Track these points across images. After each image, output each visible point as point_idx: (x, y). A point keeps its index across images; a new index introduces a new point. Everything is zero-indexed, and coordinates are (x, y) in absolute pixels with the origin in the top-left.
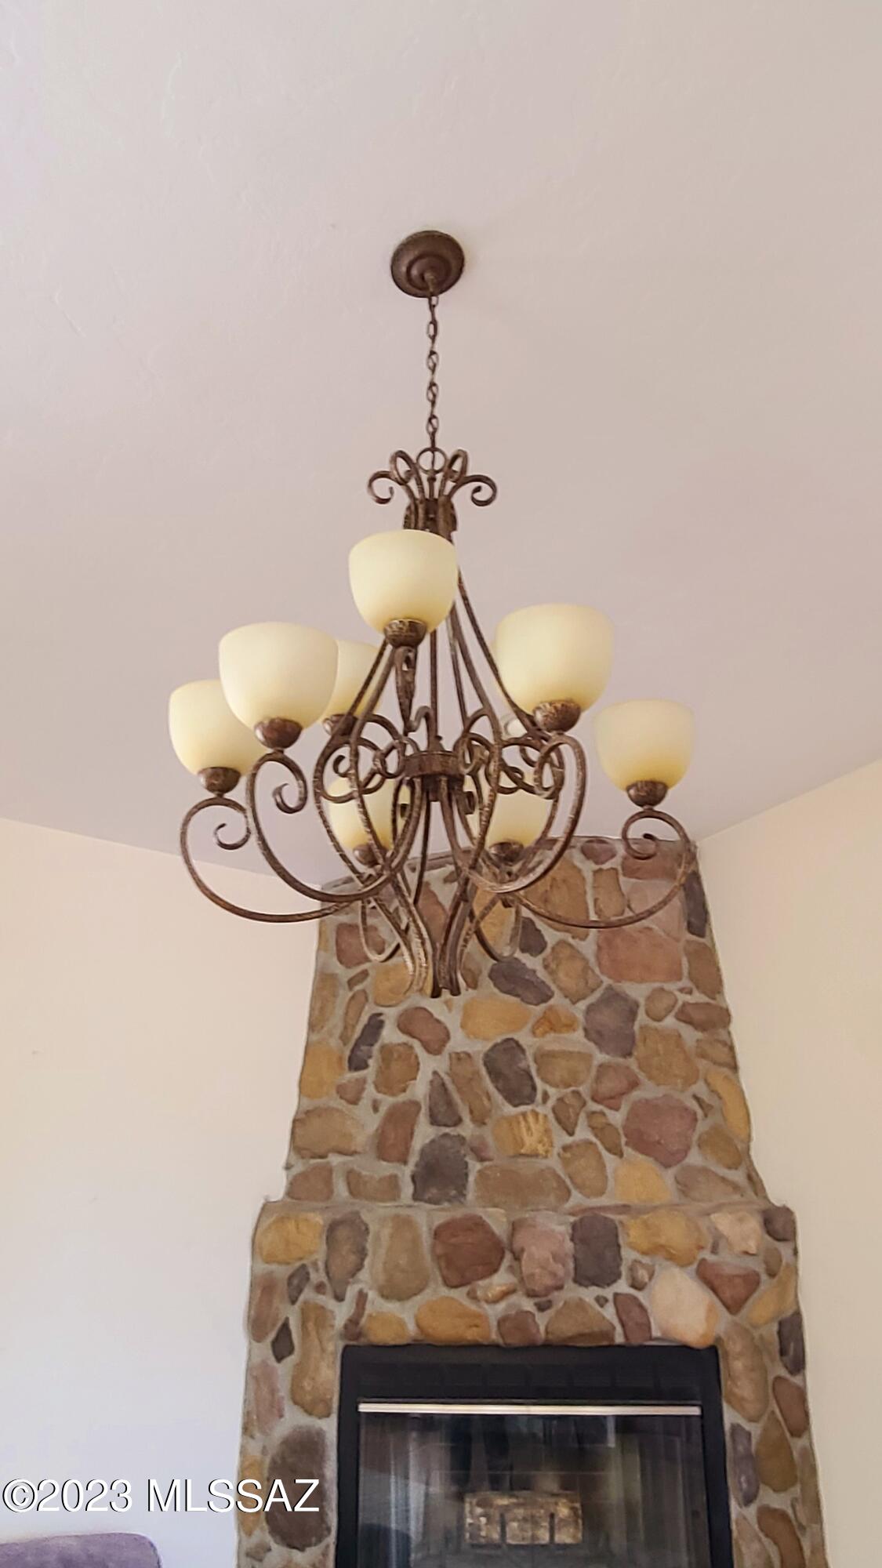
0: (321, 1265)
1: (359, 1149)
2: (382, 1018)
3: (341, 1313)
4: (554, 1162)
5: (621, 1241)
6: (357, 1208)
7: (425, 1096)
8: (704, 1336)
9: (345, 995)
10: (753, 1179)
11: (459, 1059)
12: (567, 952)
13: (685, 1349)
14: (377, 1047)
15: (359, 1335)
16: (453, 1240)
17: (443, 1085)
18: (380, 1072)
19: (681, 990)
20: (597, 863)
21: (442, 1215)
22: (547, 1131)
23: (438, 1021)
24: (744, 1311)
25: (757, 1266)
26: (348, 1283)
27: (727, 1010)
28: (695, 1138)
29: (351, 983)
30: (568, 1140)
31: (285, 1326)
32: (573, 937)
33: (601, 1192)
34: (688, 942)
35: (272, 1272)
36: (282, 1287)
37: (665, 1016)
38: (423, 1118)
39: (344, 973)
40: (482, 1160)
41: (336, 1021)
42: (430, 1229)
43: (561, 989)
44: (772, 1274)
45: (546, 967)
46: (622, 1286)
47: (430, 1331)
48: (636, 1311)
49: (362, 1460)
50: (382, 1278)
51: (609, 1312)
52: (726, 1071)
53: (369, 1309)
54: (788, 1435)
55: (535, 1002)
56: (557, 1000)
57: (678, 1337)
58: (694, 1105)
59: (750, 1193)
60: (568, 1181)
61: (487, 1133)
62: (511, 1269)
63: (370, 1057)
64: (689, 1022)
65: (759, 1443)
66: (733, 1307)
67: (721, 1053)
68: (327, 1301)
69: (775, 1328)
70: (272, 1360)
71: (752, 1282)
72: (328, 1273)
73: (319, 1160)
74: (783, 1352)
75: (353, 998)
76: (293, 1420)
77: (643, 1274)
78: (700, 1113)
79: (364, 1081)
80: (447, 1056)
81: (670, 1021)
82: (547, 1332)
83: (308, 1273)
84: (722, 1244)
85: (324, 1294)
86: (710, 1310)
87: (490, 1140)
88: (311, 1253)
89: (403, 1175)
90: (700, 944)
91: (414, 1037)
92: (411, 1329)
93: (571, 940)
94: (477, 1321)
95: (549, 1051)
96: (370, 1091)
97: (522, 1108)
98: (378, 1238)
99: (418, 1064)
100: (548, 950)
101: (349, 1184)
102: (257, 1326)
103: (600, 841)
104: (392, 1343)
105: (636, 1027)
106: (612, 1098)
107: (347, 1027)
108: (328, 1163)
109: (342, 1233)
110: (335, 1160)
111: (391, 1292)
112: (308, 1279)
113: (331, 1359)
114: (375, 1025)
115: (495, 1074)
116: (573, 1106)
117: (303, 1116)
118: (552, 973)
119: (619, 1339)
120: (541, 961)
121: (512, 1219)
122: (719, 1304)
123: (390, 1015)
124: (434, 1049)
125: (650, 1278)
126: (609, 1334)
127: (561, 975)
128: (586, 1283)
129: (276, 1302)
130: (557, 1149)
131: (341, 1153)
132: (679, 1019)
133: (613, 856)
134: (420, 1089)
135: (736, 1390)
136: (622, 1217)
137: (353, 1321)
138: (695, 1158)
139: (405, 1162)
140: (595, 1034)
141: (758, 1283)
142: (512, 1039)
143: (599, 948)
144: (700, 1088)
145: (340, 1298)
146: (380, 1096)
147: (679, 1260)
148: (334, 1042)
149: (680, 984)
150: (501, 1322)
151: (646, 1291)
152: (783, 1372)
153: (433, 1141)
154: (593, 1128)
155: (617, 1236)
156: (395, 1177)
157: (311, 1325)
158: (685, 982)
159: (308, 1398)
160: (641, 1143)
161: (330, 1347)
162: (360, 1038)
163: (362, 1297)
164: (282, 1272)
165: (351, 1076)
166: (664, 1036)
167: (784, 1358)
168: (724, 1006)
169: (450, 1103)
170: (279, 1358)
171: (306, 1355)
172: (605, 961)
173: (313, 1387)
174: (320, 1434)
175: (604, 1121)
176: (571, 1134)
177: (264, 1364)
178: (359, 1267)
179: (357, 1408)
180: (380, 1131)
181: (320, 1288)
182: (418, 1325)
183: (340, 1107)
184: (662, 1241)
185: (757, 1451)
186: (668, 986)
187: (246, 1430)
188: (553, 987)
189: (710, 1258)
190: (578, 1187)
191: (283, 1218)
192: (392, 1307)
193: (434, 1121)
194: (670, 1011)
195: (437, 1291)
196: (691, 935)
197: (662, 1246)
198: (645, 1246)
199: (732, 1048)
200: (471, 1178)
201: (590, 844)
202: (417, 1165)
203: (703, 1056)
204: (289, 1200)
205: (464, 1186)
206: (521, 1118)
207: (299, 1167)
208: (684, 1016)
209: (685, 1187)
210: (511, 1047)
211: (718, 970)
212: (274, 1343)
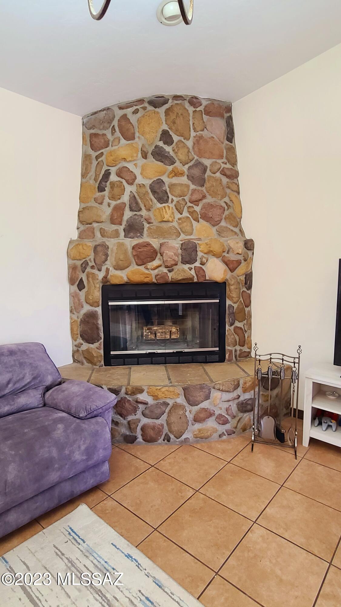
0: (92, 260)
1: (103, 220)
2: (110, 171)
3: (101, 275)
4: (175, 224)
5: (197, 249)
6: (103, 241)
7: (127, 200)
8: (223, 279)
9: (95, 163)
10: (241, 231)
11: (140, 186)
12: (182, 144)
13: (216, 283)
14: (108, 183)
15: (108, 281)
16: (139, 250)
17: (134, 196)
18: (110, 192)
19: (223, 163)
20: (194, 108)
21: (136, 241)
22: (173, 213)
23: (132, 172)
24: (235, 272)
25: (241, 258)
26: (102, 265)
27: (238, 172)
28: (224, 216)
29: (97, 158)
30: (180, 216)
31: (81, 280)
32: (184, 139)
33: (191, 234)
34: (227, 144)
35: (75, 263)
36: (79, 268)
37: (217, 172)
38: (127, 208)
39: (94, 154)
40: (149, 223)
41: (92, 173)
42: (131, 246)
43: (179, 159)
44: (245, 260)
45: (173, 150)
46: (197, 264)
47: (132, 279)
48: (201, 271)
49: (111, 321)
50: (114, 263)
51: (193, 272)
52: (236, 194)
53: (110, 273)
54: (245, 307)
55: (169, 165)
56: (178, 164)
57: (215, 279)
58: (224, 205)
59: (240, 235)
60: (180, 230)
61: (151, 214)
62: (159, 258)
63: (106, 187)
64: (225, 175)
65: (236, 309)
66: (232, 270)
67: (235, 188)
68: (95, 271)
69: (244, 276)
70: (78, 291)
71: (239, 263)
72: (95, 262)
73: (90, 225)
74: (246, 284)
75: (98, 163)
76: (87, 308)
77: (204, 260)
78: (226, 208)
79: (104, 196)
80: (135, 186)
81: (218, 175)
82: (172, 279)
83: (88, 263)
84: (231, 250)
85: (94, 269)
86: (225, 271)
87: (152, 216)
88: (88, 256)
89: (120, 229)
90: (230, 145)
91: (123, 178)
92: (125, 279)
93: (183, 140)
94: (148, 276)
95: (174, 184)
96: (107, 200)
97: (164, 205)
98: (112, 250)
99: (125, 188)
100: (174, 144)
101: (101, 233)
102: (72, 281)
103: (196, 98)
104: (119, 283)
105: (206, 176)
106: (197, 201)
107: (97, 176)
108: (93, 226)
109: (99, 249)
110: (95, 225)
111: (118, 267)
112: (88, 265)
113: (98, 289)
114: (107, 174)
115: (154, 192)
116: (182, 204)
117: (82, 210)
118: (176, 153)
119: (195, 280)
120: (172, 148)
121: (160, 242)
122: (228, 269)
123: (113, 170)
124: (130, 183)
125: (207, 262)
126: (192, 279)
127: (179, 154)
128: (185, 263)
129: (78, 273)
130: (176, 219)
131: (97, 222)
132: (221, 174)
133: (201, 105)
134: (126, 198)
135: (231, 294)
136: (198, 242)
137: (105, 277)
138: (223, 223)
139: (121, 225)
140: (191, 178)
141: (241, 263)
142: (160, 179)
143: (194, 144)
144: (226, 199)
145: (100, 270)
146: (110, 201)
147: (216, 255)
148: (92, 182)
149: (223, 161)
150: (156, 276)
151: (205, 265)
152: (245, 290)
153: (131, 217)
154: (189, 212)
155: (196, 248)
156: (118, 229)
157: (90, 279)
158: (224, 160)
159: (91, 301)
160: (205, 217)
161: (98, 286)
162: (101, 179)
163: (108, 270)
164: (79, 263)
165: (98, 194)
166: (216, 180)
167: (246, 285)
168: (237, 170)
169: (137, 203)
170: (80, 290)
171: (89, 288)
172: (196, 149)
173: (92, 298)
174: (96, 312)
175: (193, 209)
176: (181, 214)
177: (75, 292)
178: (106, 260)
179: (108, 304)
180: (111, 214)
181: (92, 267)
182: (128, 278)
183: (95, 206)
184: (211, 249)
185: (235, 312)
186: (218, 161)
187: (71, 311)
188: (176, 159)
189: (227, 255)
190: (183, 232)
191: (77, 245)
192: (118, 273)
193: (131, 210)
194: (219, 170)
195: (134, 267)
196: (227, 142)
197: (212, 251)
198: (206, 251)
199: (238, 186)
200: (145, 230)
201: (192, 99)
202: (125, 225)
203: (229, 187)
204: (78, 239)
205: (143, 232)
206: (163, 208)
207: (82, 228)
208: (223, 173)
209: (219, 233)
210: (160, 182)
211: (236, 156)
212: (78, 286)
